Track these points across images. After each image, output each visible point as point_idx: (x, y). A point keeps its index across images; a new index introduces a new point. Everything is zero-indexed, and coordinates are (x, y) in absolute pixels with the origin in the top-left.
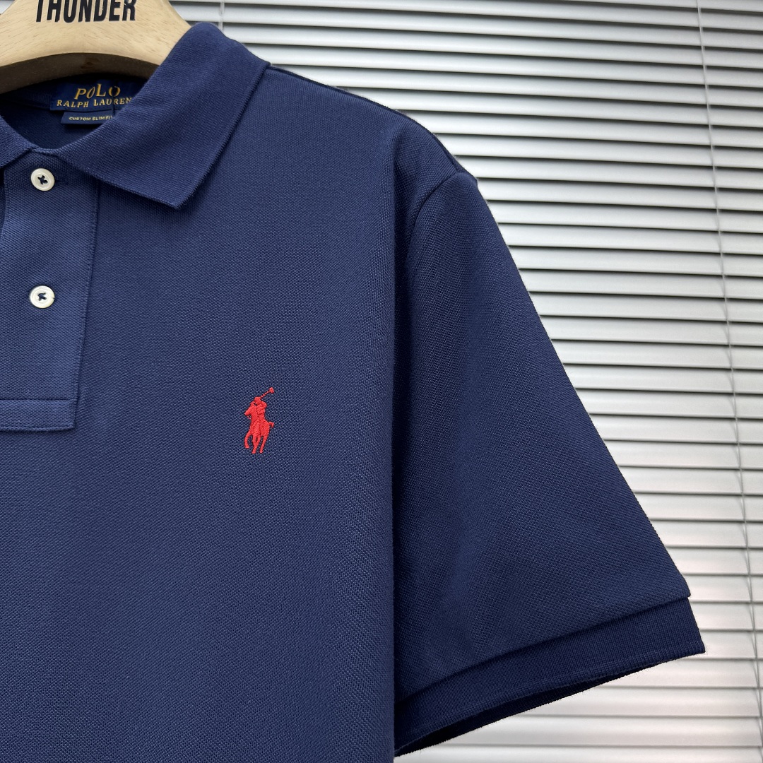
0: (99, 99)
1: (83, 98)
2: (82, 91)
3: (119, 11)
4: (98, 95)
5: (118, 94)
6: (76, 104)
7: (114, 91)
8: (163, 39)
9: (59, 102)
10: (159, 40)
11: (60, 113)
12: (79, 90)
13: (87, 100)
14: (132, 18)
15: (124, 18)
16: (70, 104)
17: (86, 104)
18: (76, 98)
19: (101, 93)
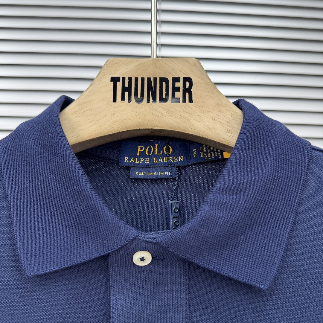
0: (158, 157)
1: (143, 154)
2: (141, 148)
3: (179, 94)
4: (156, 154)
5: (170, 153)
6: (139, 160)
7: (168, 150)
8: (218, 120)
9: (126, 159)
10: (214, 120)
11: (128, 168)
12: (139, 147)
13: (147, 157)
14: (191, 101)
15: (184, 101)
16: (135, 161)
17: (147, 161)
18: (138, 154)
19: (159, 152)
